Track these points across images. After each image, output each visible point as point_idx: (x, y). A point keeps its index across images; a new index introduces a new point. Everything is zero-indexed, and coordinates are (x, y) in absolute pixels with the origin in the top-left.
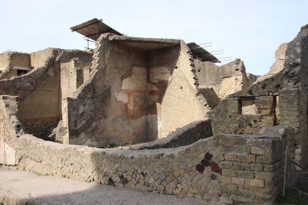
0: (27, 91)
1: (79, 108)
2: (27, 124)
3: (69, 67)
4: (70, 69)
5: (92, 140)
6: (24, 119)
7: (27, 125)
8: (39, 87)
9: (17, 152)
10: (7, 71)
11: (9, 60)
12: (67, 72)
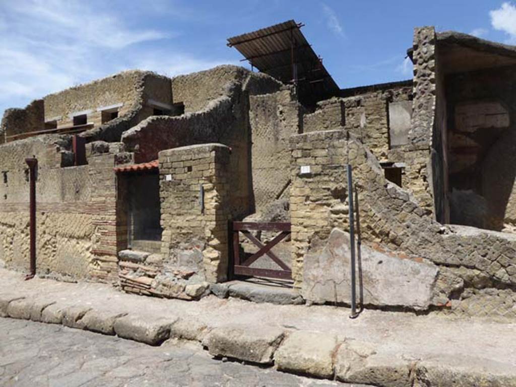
3: (276, 101)
4: (279, 106)
10: (137, 108)
11: (141, 86)
12: (269, 111)
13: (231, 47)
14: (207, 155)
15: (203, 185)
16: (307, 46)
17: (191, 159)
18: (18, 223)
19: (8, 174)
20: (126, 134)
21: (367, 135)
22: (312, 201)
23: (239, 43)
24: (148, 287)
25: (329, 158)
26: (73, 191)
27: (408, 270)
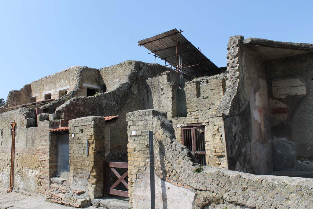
0: (113, 111)
1: (232, 129)
3: (159, 82)
4: (161, 85)
8: (124, 107)
9: (197, 194)
10: (76, 89)
11: (80, 76)
12: (155, 88)
13: (141, 46)
14: (90, 123)
15: (89, 140)
16: (188, 43)
17: (83, 125)
18: (6, 160)
19: (3, 131)
20: (58, 109)
21: (212, 103)
22: (138, 151)
23: (145, 43)
24: (61, 199)
25: (144, 126)
26: (31, 142)
27: (181, 193)
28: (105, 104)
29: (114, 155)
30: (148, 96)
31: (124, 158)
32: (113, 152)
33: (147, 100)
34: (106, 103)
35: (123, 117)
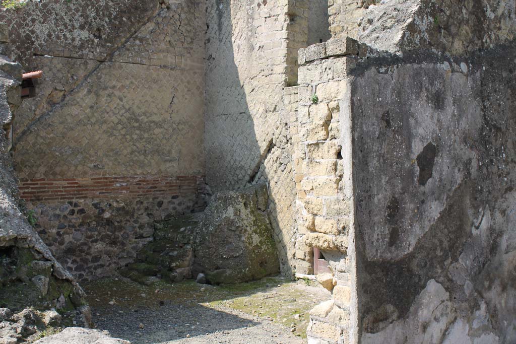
0: (79, 62)
1: (412, 121)
2: (76, 205)
5: (475, 325)
6: (65, 183)
7: (76, 209)
8: (128, 50)
28: (44, 36)
29: (82, 211)
30: (220, 16)
31: (121, 221)
32: (74, 201)
33: (216, 27)
34: (49, 35)
35: (119, 85)
